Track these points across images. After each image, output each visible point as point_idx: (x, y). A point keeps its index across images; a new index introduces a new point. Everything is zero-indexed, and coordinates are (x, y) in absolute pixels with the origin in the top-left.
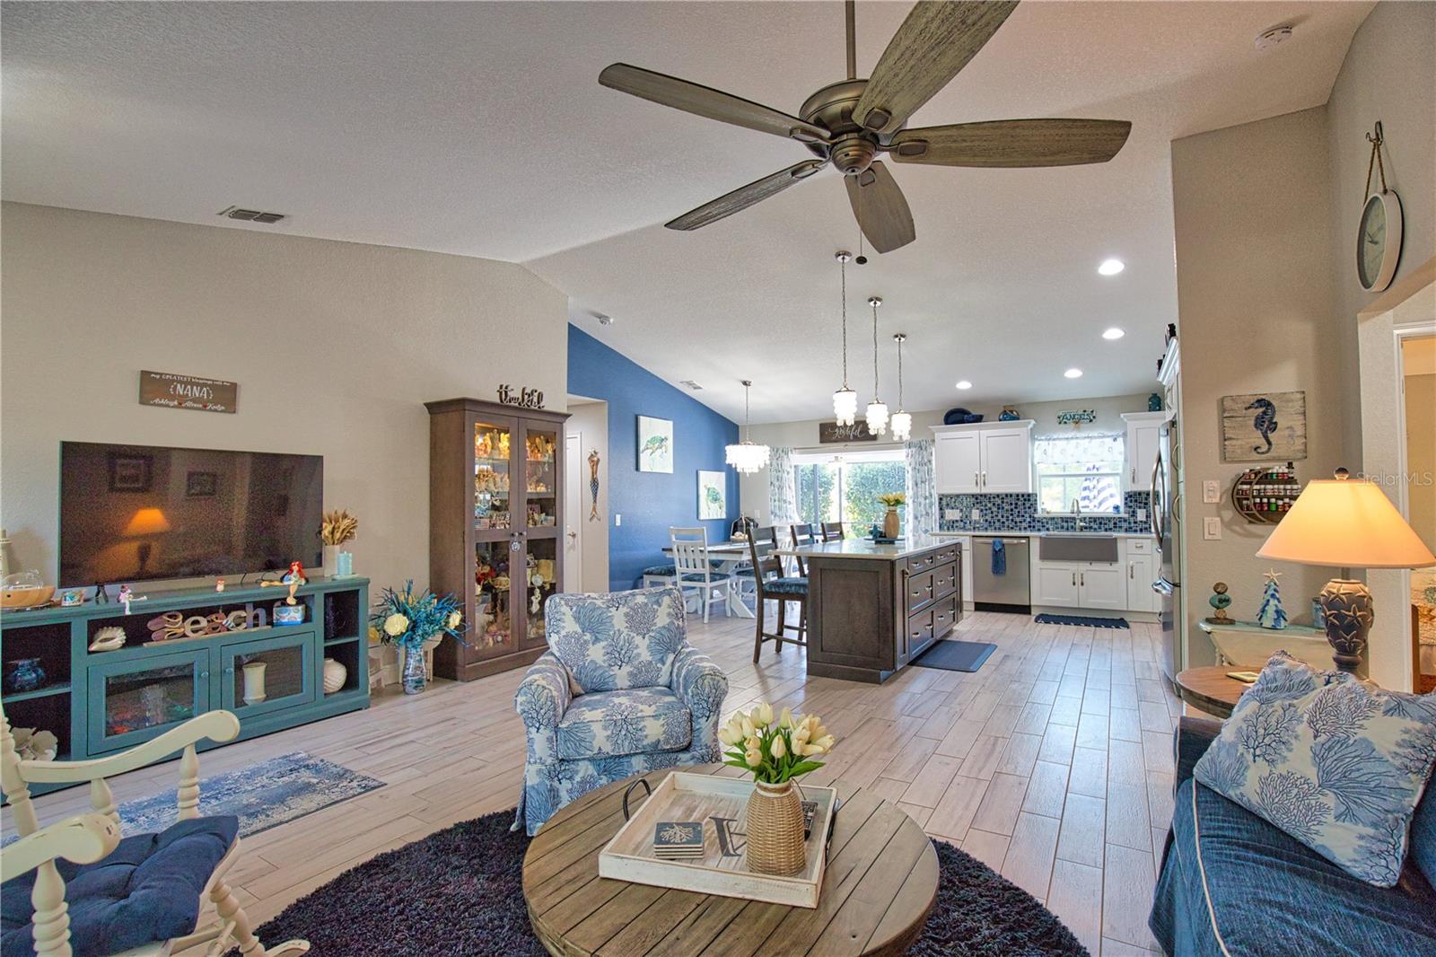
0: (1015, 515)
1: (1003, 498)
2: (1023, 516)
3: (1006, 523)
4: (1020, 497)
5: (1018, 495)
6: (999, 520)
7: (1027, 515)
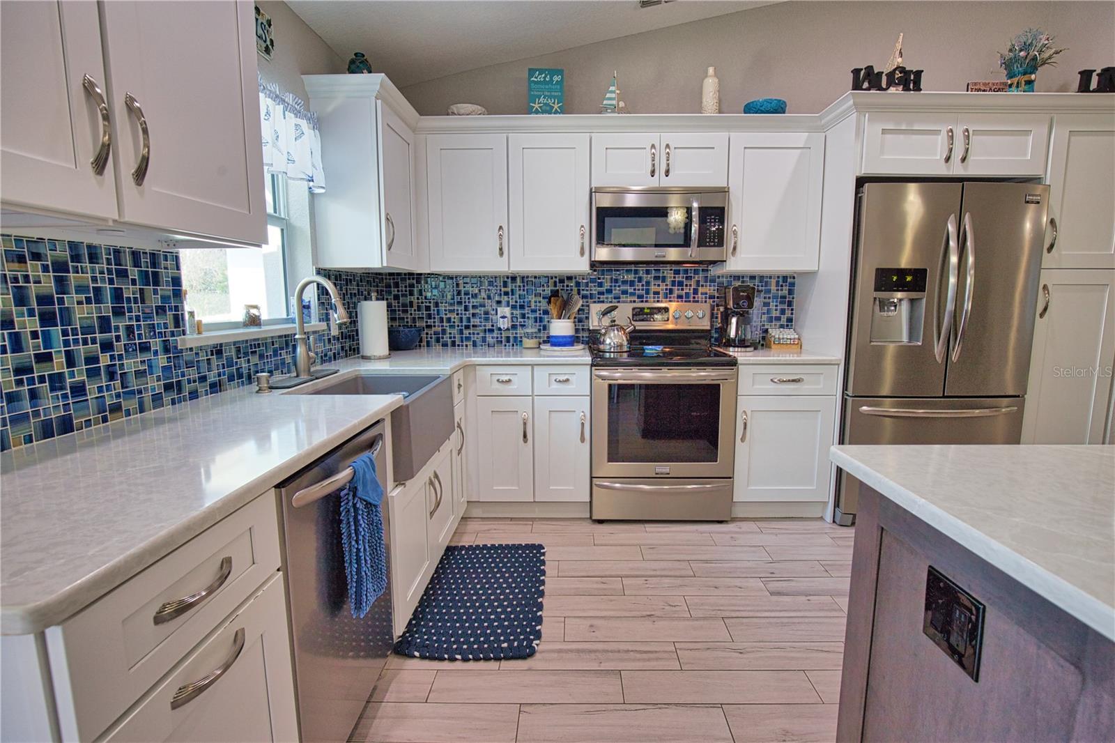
0: (119, 347)
1: (60, 267)
2: (145, 348)
3: (92, 387)
4: (128, 264)
5: (117, 252)
6: (56, 381)
7: (156, 344)
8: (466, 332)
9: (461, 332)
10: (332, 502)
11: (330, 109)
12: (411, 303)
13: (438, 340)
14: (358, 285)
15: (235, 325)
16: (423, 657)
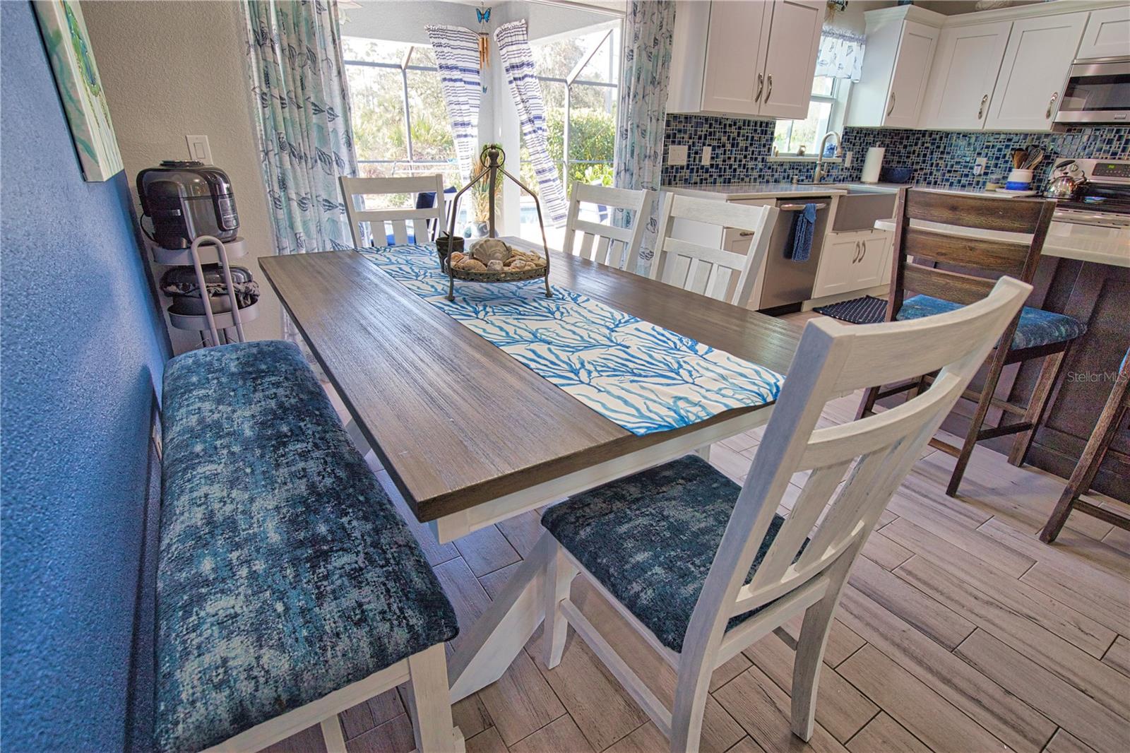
0: (749, 158)
1: (740, 128)
2: (756, 159)
3: (738, 170)
5: (756, 122)
8: (947, 175)
9: (944, 175)
10: (797, 214)
11: (876, 30)
12: (914, 151)
13: (925, 179)
14: (874, 137)
15: (793, 155)
16: (823, 314)
